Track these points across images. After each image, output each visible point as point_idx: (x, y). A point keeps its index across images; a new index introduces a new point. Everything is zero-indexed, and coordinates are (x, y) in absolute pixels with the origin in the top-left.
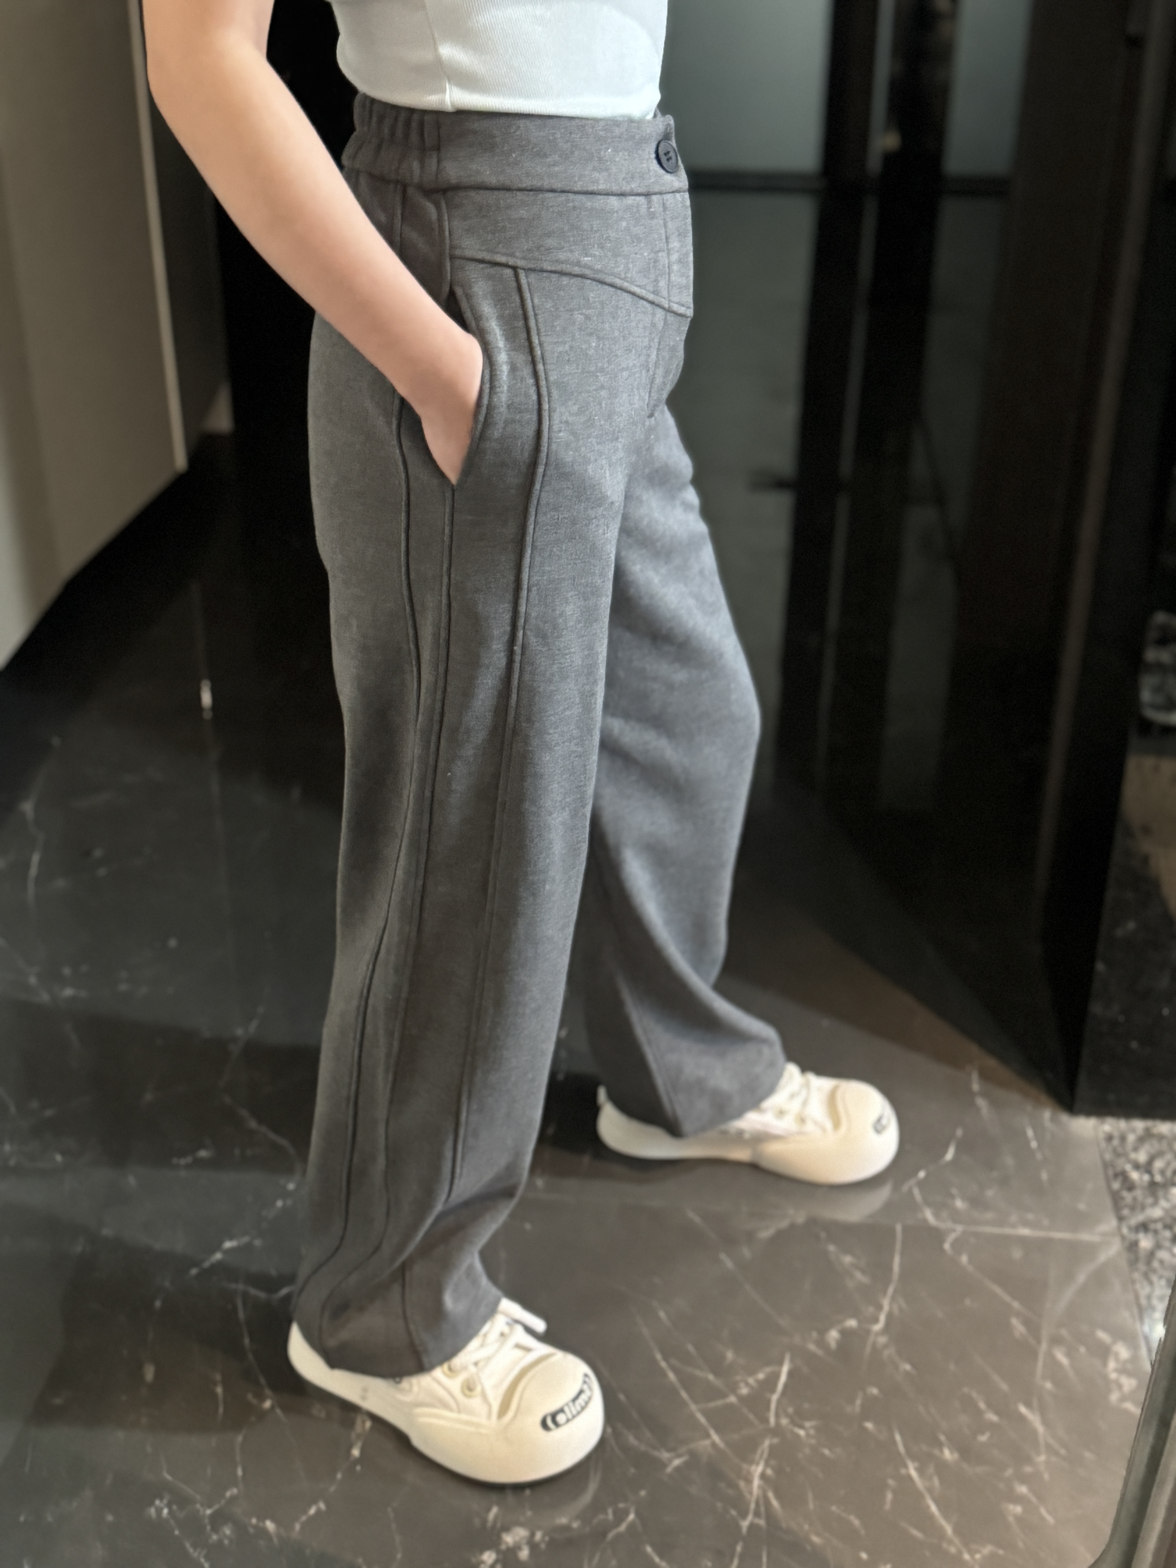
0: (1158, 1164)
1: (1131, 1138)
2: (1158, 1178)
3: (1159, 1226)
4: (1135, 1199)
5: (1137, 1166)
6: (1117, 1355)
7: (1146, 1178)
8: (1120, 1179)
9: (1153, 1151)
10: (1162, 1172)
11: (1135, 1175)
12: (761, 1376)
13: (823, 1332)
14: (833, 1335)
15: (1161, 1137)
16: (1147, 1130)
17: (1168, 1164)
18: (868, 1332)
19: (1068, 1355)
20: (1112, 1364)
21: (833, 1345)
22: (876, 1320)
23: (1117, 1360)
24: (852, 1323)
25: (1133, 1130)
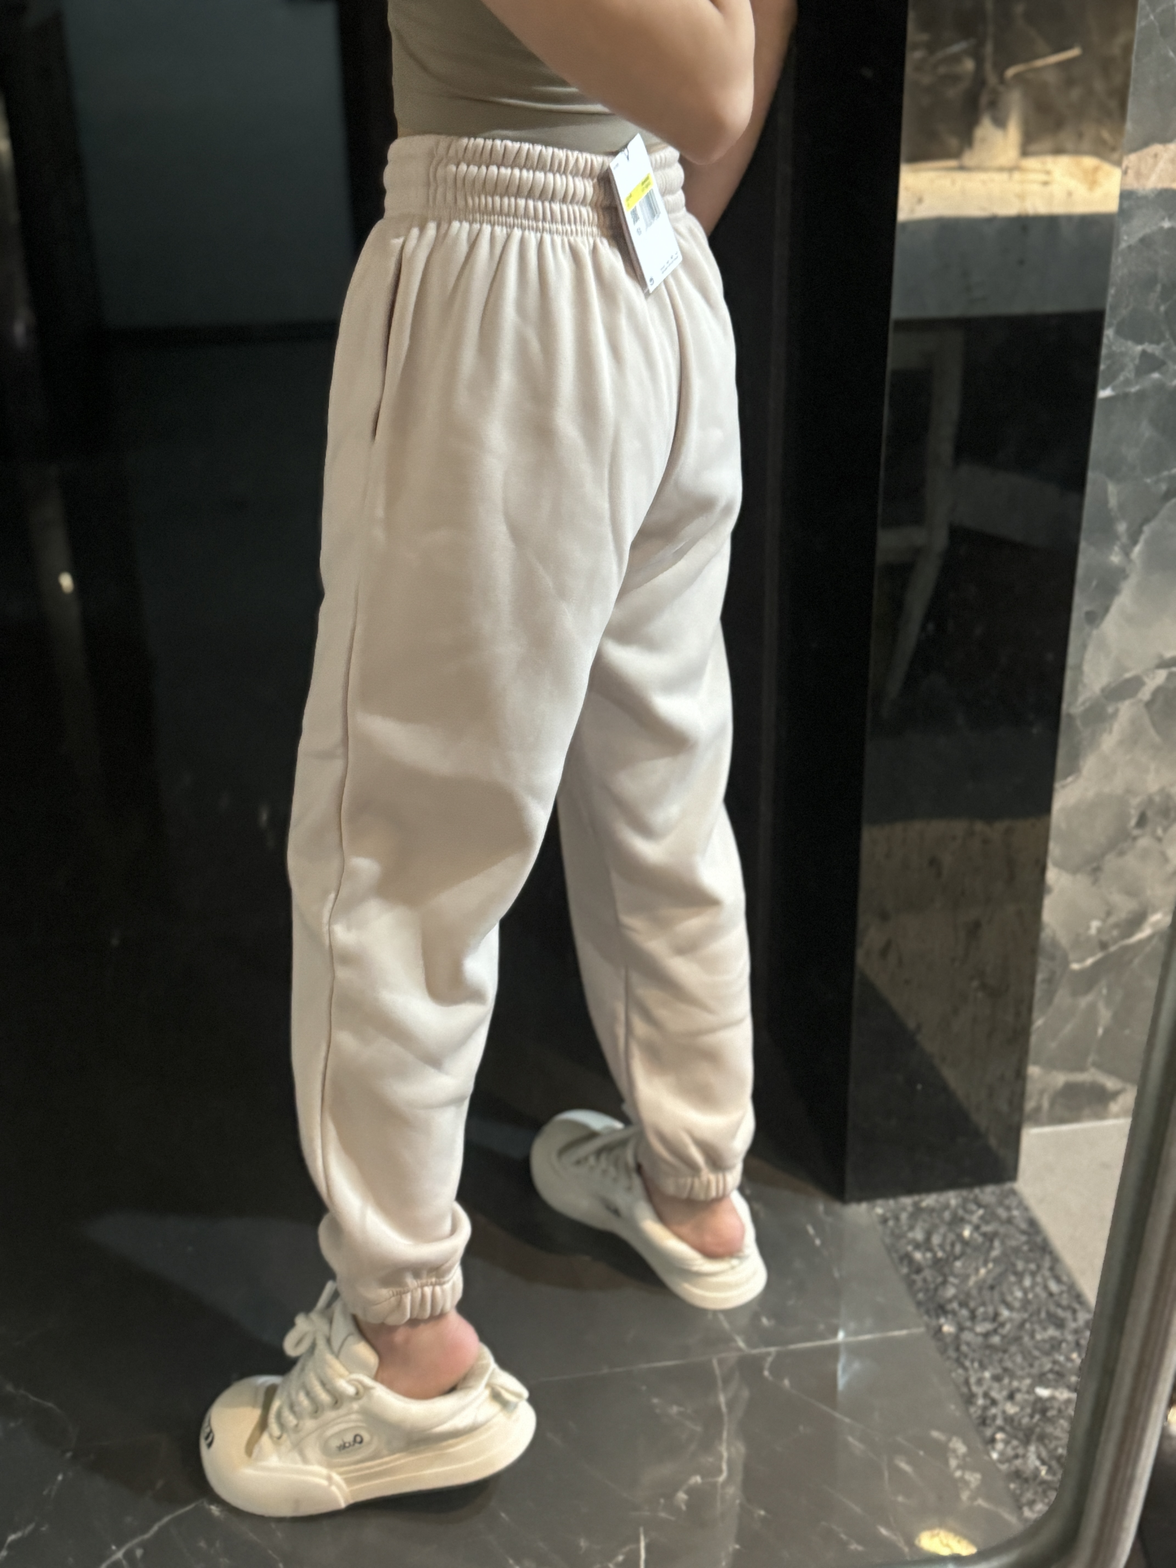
0: (936, 1240)
1: (904, 1216)
2: (940, 1254)
3: (955, 1305)
4: (925, 1280)
5: (917, 1246)
6: (954, 1451)
7: (929, 1255)
8: (905, 1262)
9: (927, 1226)
10: (942, 1246)
11: (918, 1256)
12: (620, 1558)
13: (670, 1496)
14: (682, 1496)
15: (931, 1210)
16: (916, 1205)
17: (944, 1237)
18: (714, 1485)
19: (909, 1463)
20: (953, 1463)
21: (684, 1507)
22: (720, 1471)
23: (957, 1457)
24: (697, 1479)
25: (904, 1209)
